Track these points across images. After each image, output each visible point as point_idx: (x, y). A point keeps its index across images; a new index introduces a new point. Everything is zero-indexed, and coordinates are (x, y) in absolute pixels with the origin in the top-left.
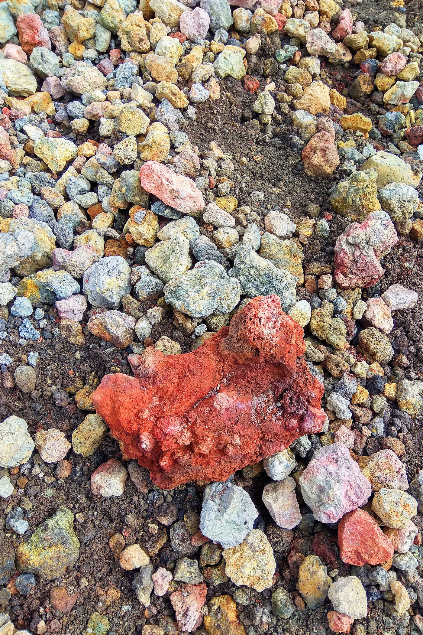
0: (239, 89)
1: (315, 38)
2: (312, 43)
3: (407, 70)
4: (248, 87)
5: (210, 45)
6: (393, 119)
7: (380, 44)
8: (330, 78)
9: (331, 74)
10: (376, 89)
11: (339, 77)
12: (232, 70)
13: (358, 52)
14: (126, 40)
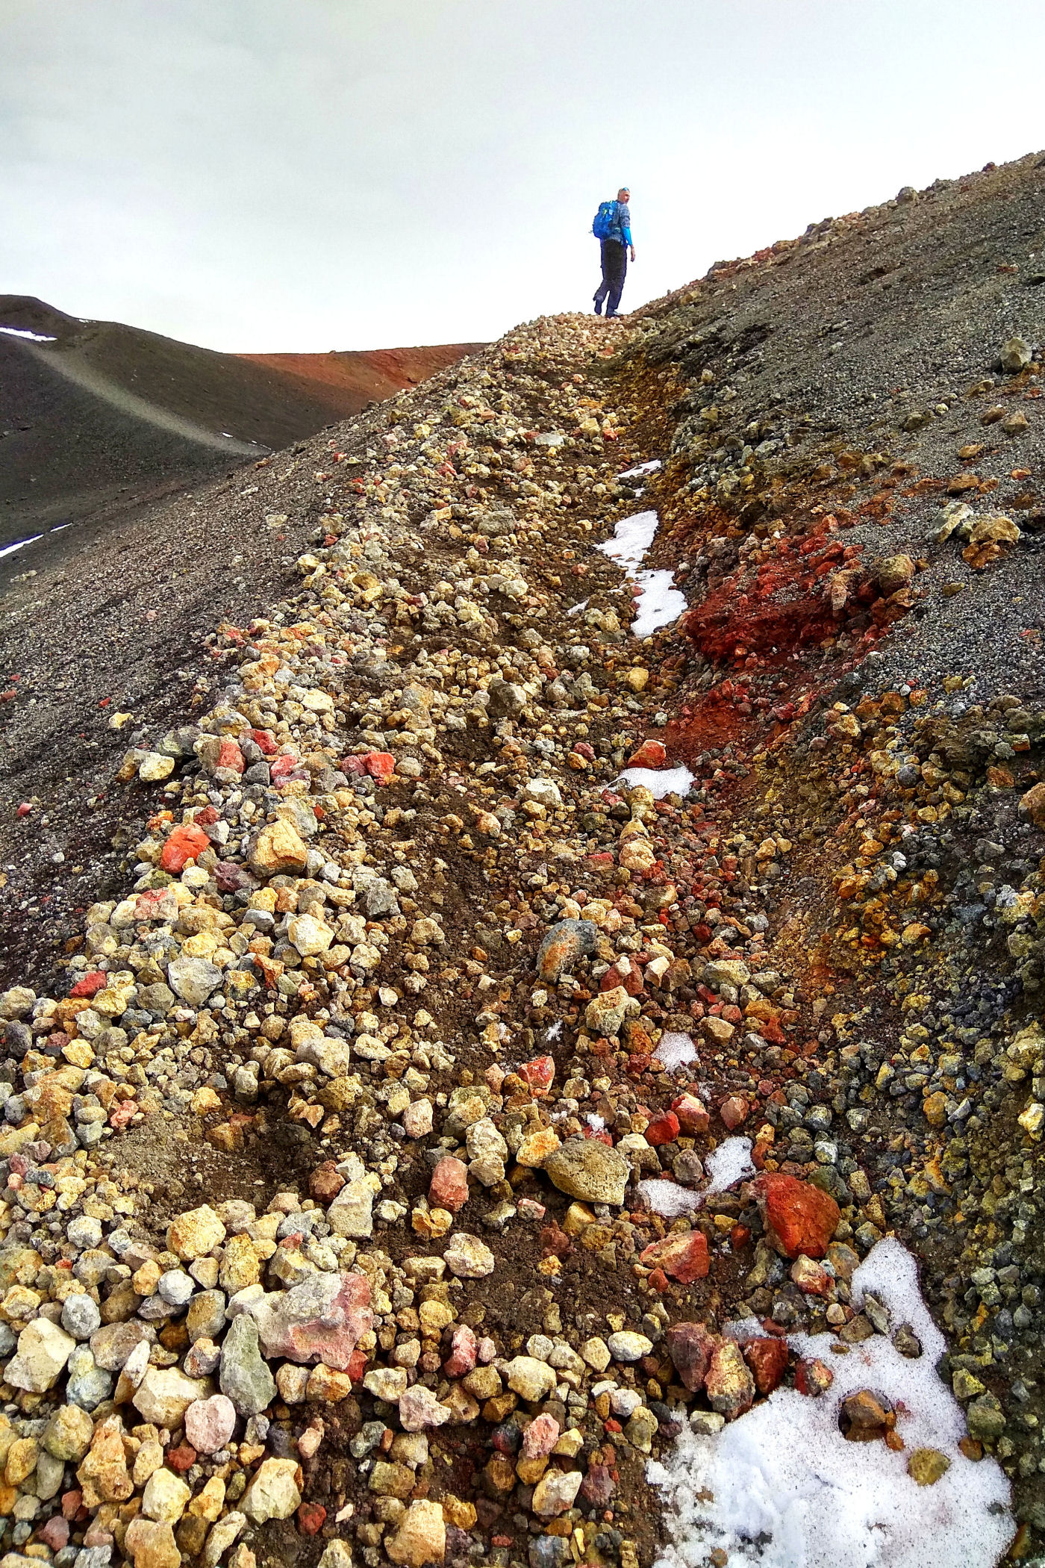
0: (290, 1539)
1: (412, 1407)
2: (409, 1416)
3: (563, 1443)
4: (306, 1529)
5: (239, 1451)
6: (549, 1551)
7: (520, 1388)
8: (448, 1453)
9: (450, 1446)
10: (518, 1482)
11: (463, 1448)
12: (276, 1509)
13: (487, 1405)
14: (92, 1489)
